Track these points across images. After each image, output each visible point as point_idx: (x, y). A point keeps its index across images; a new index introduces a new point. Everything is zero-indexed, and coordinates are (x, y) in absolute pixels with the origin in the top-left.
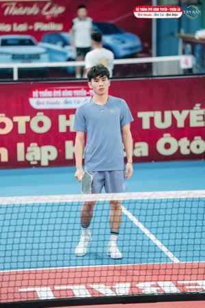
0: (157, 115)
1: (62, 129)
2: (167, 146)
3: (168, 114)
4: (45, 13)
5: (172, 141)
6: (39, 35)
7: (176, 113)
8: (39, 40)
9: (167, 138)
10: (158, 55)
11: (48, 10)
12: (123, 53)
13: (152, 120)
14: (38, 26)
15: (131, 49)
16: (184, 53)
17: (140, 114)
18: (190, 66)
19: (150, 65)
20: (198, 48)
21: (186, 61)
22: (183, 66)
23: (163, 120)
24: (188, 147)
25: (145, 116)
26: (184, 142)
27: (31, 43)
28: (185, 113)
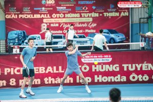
0: (130, 65)
1: (93, 70)
2: (134, 78)
3: (134, 65)
4: (89, 26)
5: (136, 76)
6: (87, 34)
7: (137, 65)
8: (87, 36)
9: (134, 75)
10: (132, 42)
11: (91, 25)
12: (118, 41)
13: (128, 67)
14: (86, 31)
15: (121, 39)
16: (142, 41)
17: (123, 65)
18: (143, 46)
19: (129, 45)
20: (147, 39)
21: (142, 44)
22: (141, 46)
23: (132, 68)
24: (142, 78)
25: (125, 66)
26: (140, 76)
27: (84, 37)
28: (140, 65)
